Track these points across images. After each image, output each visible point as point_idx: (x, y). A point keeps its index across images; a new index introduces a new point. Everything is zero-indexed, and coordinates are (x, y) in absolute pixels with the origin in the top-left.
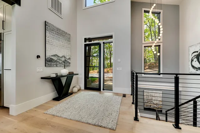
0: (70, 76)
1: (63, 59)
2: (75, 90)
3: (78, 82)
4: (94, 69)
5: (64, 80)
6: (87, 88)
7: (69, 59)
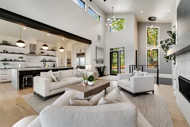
0: (104, 67)
1: (101, 60)
2: (106, 74)
3: (107, 71)
4: (114, 65)
5: (102, 70)
6: (111, 74)
7: (103, 60)
